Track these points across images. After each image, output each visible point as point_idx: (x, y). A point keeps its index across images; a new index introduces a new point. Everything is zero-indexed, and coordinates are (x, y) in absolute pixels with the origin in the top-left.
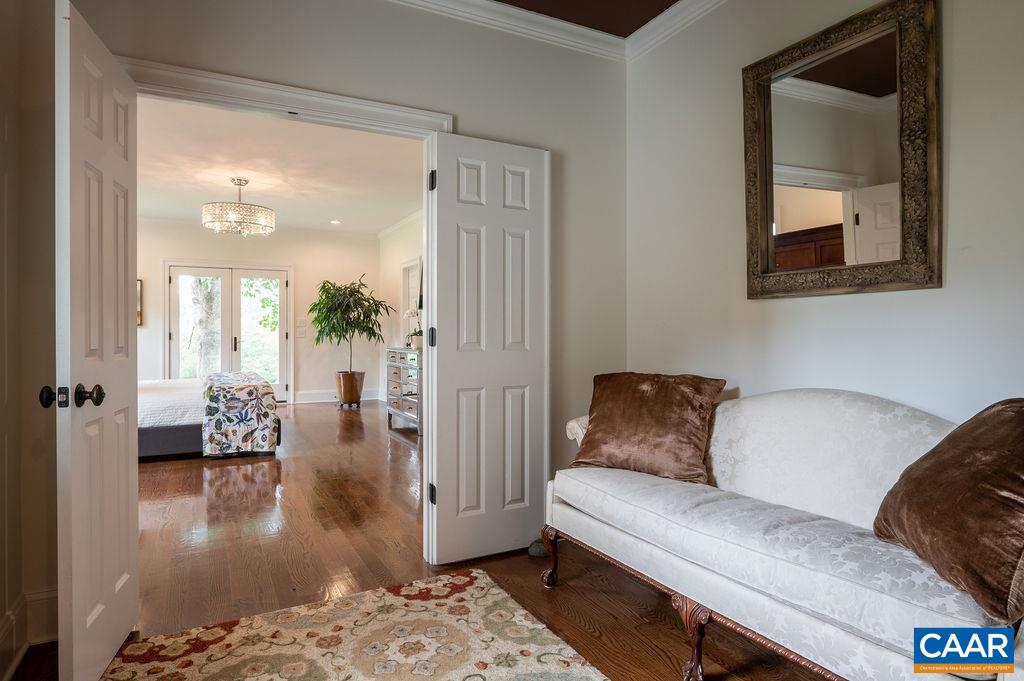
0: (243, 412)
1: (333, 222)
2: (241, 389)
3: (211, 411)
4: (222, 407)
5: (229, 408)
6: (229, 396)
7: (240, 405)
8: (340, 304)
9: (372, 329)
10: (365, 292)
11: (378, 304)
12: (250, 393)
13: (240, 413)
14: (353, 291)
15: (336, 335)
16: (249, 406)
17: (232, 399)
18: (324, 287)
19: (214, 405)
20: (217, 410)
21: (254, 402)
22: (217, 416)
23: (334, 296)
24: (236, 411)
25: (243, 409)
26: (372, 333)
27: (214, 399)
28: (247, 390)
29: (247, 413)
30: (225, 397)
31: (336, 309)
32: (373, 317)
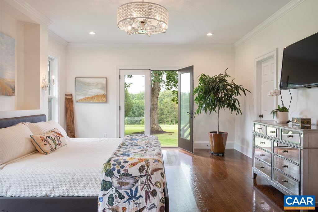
0: (134, 189)
1: (208, 35)
2: (134, 164)
3: (106, 186)
4: (115, 183)
5: (121, 184)
6: (122, 172)
7: (131, 181)
8: (213, 88)
9: (234, 104)
10: (229, 80)
11: (237, 88)
12: (141, 169)
13: (131, 191)
14: (221, 80)
15: (209, 108)
16: (139, 183)
17: (125, 174)
18: (202, 77)
19: (108, 179)
20: (111, 185)
21: (144, 179)
22: (111, 191)
23: (209, 83)
24: (127, 187)
25: (133, 185)
26: (233, 107)
27: (109, 173)
28: (138, 166)
29: (136, 190)
30: (119, 172)
31: (210, 92)
32: (234, 96)
